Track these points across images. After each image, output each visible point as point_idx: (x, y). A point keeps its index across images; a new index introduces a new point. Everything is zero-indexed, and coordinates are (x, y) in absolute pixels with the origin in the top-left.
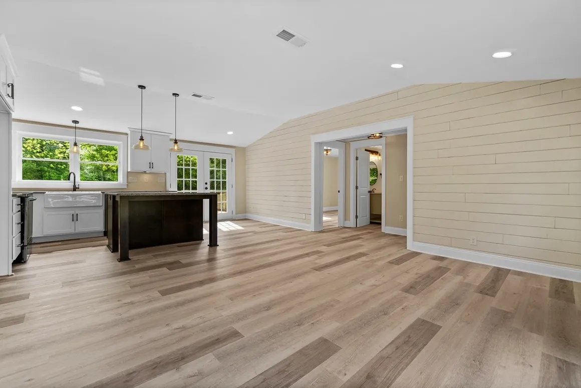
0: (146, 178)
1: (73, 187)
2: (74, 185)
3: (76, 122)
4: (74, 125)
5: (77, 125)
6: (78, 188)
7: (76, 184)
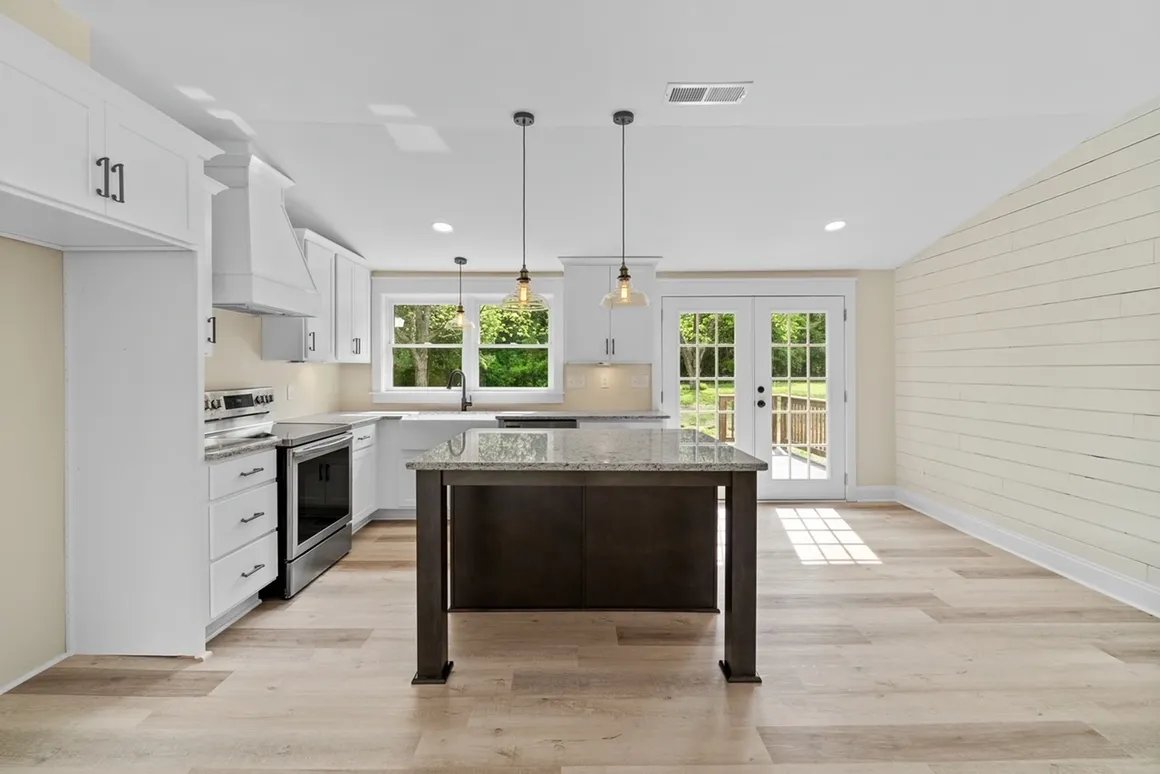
0: (605, 376)
1: (461, 402)
2: (464, 398)
3: (461, 260)
4: (456, 267)
5: (465, 268)
6: (470, 404)
7: (467, 396)
